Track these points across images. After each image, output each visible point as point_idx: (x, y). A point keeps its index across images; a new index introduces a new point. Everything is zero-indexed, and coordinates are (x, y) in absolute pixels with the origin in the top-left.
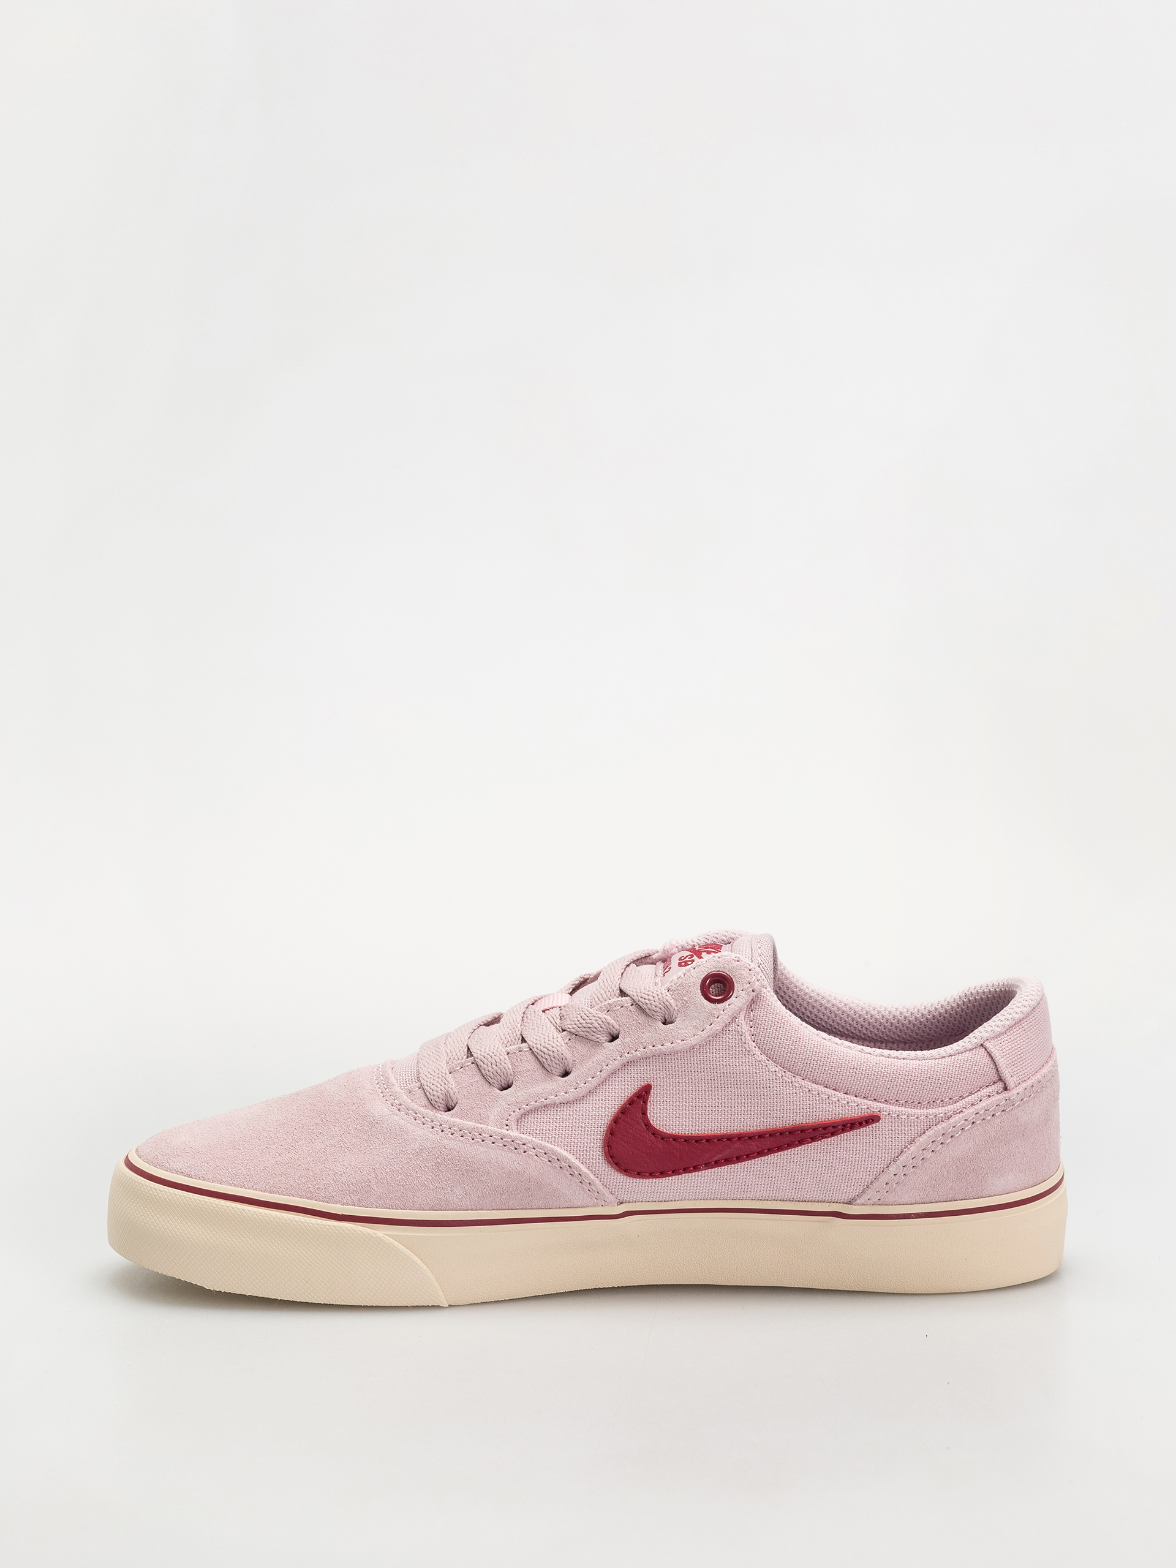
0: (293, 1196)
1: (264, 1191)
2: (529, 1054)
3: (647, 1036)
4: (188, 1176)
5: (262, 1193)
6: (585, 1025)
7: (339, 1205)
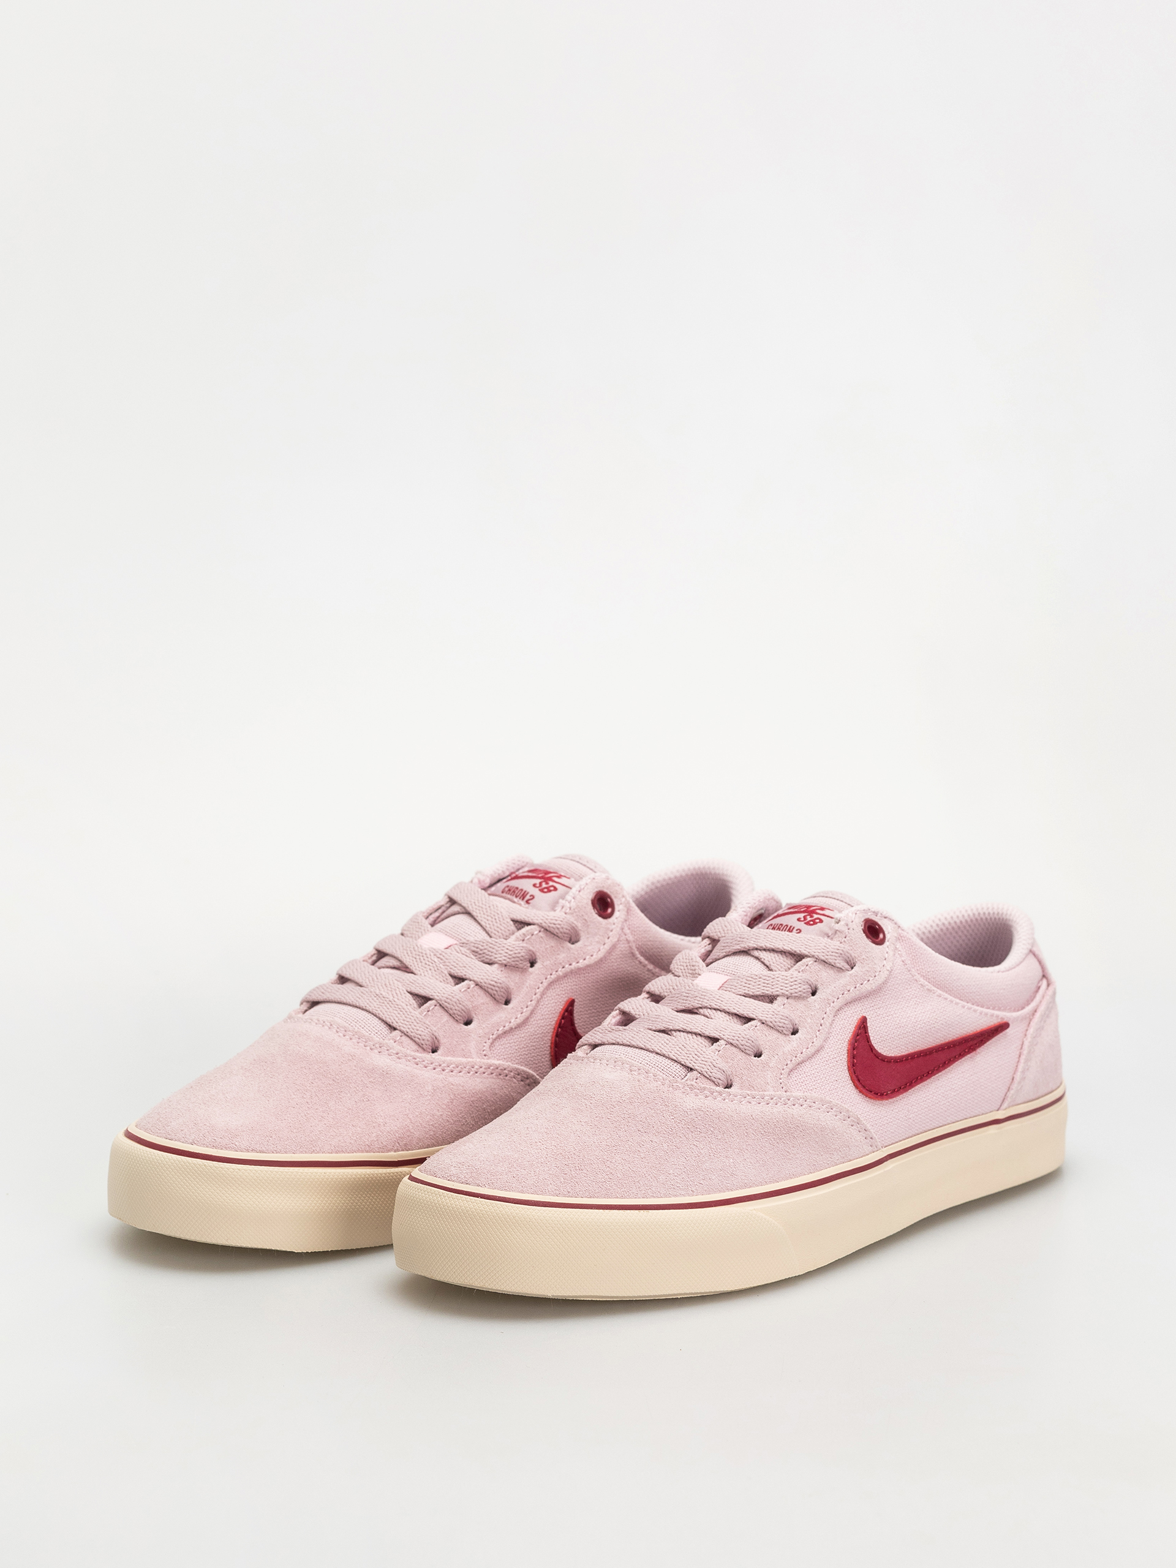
0: (356, 1152)
1: (331, 1153)
2: (477, 990)
3: (562, 956)
4: (261, 1152)
5: (330, 1155)
6: (514, 955)
7: (392, 1153)
